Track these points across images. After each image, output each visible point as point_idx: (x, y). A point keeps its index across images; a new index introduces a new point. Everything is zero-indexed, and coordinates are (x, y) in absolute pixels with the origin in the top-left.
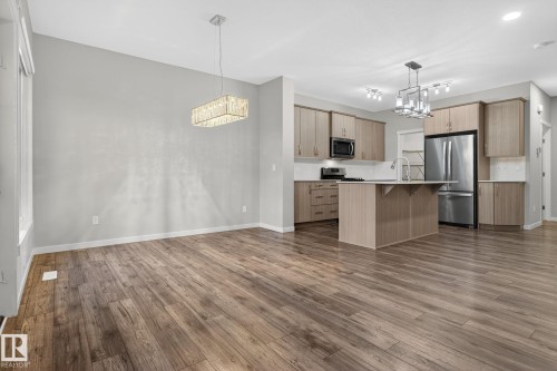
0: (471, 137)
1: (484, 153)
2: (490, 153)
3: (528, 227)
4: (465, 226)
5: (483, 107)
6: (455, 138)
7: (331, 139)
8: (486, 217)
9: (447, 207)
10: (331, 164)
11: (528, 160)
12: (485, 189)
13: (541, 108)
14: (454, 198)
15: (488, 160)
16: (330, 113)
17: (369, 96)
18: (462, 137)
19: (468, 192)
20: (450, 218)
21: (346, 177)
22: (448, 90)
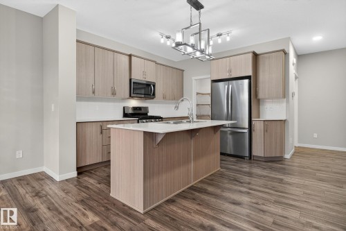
0: (246, 82)
1: (256, 95)
2: (261, 96)
3: (287, 156)
4: (242, 158)
5: (256, 56)
6: (234, 82)
7: (130, 80)
8: (258, 151)
9: (228, 141)
10: (134, 103)
11: (288, 102)
12: (258, 126)
13: (295, 60)
14: (233, 133)
15: (258, 101)
16: (130, 56)
17: (162, 41)
18: (240, 81)
19: (244, 128)
20: (230, 150)
21: (149, 114)
22: (228, 39)
